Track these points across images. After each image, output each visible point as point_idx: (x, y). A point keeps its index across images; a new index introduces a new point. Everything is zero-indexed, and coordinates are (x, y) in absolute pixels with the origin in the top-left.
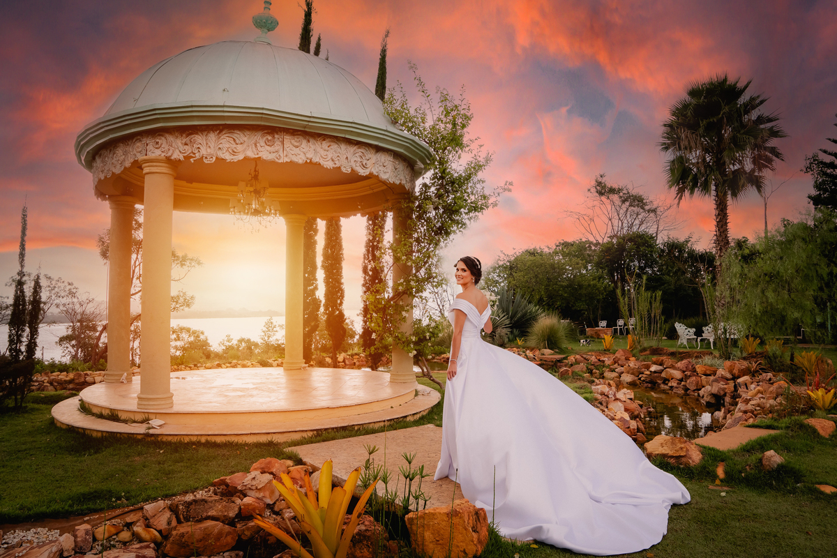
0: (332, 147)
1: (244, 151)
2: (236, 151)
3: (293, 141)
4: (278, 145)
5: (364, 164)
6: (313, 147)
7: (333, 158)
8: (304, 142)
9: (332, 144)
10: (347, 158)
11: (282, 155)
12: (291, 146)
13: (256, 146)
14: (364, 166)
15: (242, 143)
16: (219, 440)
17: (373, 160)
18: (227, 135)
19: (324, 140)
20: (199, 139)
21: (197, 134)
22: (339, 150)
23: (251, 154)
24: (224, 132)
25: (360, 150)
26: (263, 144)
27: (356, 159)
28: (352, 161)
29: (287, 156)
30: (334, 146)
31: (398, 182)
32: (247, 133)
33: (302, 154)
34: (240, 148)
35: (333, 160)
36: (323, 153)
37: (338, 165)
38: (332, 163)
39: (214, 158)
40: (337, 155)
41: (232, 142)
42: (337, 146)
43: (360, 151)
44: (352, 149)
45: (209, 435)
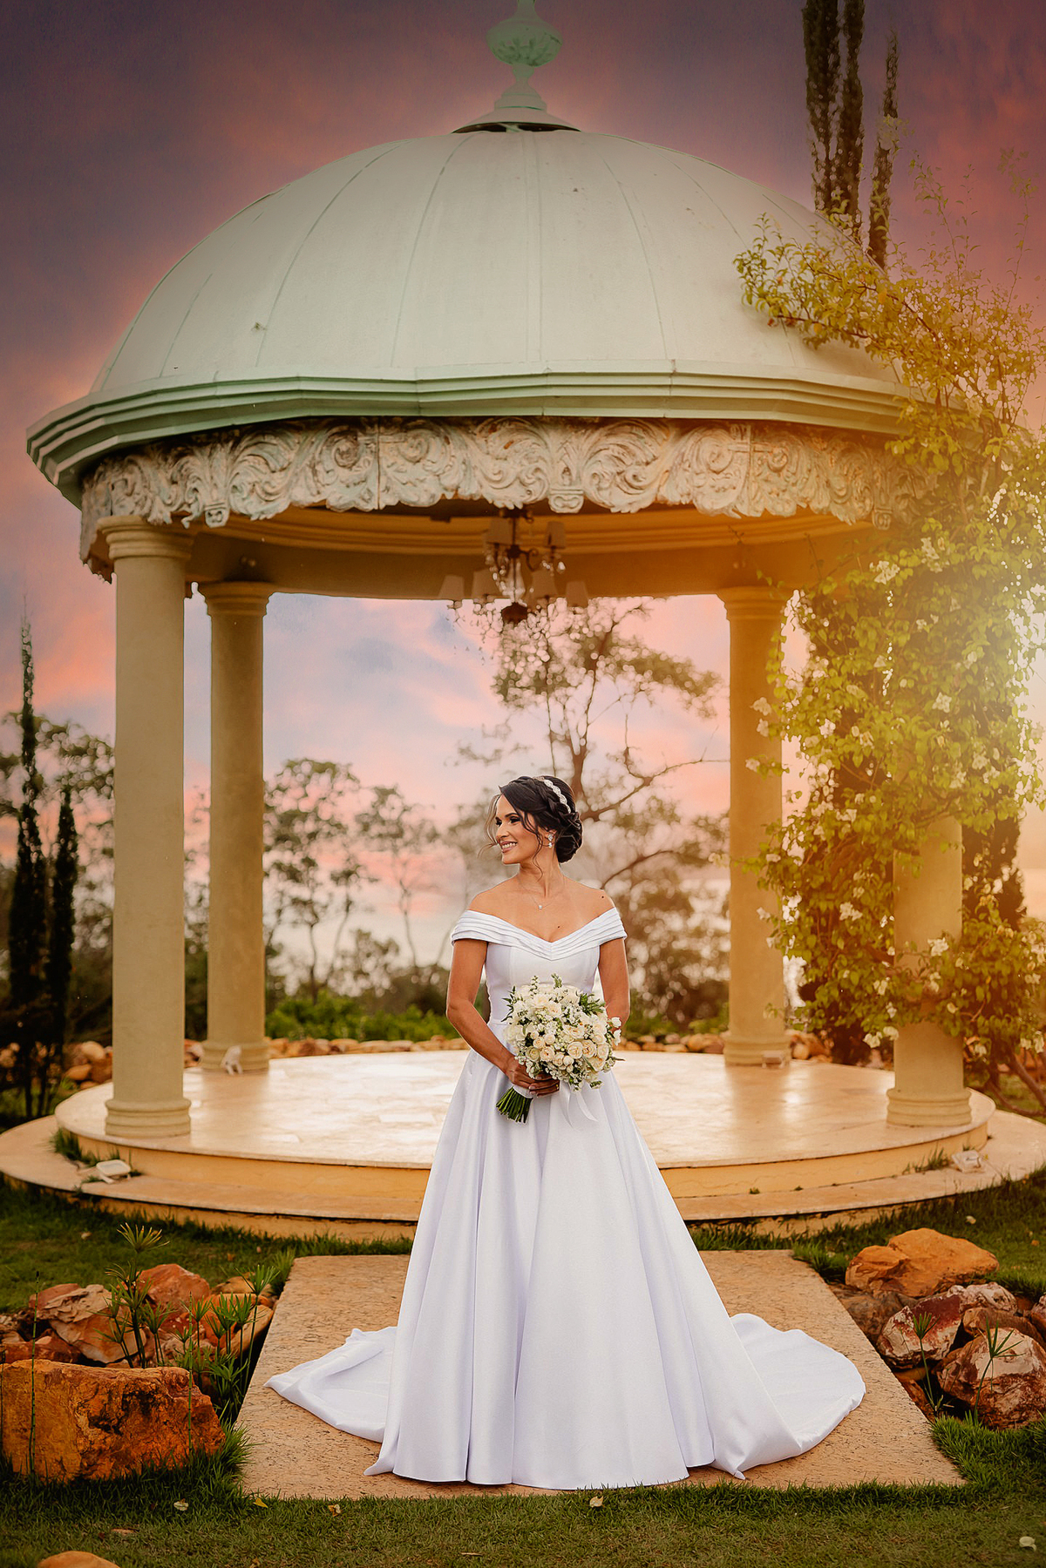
0: (517, 446)
1: (288, 487)
2: (270, 490)
3: (403, 447)
4: (365, 466)
5: (629, 477)
6: (460, 455)
7: (523, 477)
8: (436, 444)
9: (516, 437)
10: (567, 470)
11: (374, 490)
12: (400, 461)
13: (315, 473)
14: (632, 485)
15: (283, 469)
16: (213, 1222)
17: (666, 463)
18: (249, 451)
19: (493, 430)
20: (196, 464)
21: (192, 454)
22: (540, 451)
23: (304, 495)
24: (243, 444)
25: (612, 440)
26: (330, 464)
27: (597, 469)
28: (586, 477)
29: (387, 489)
30: (526, 443)
31: (786, 509)
32: (294, 439)
33: (430, 477)
34: (279, 480)
35: (523, 484)
36: (491, 466)
37: (538, 495)
38: (522, 490)
39: (226, 515)
40: (534, 466)
41: (263, 467)
42: (533, 439)
43: (611, 444)
44: (582, 443)
45: (192, 1209)
